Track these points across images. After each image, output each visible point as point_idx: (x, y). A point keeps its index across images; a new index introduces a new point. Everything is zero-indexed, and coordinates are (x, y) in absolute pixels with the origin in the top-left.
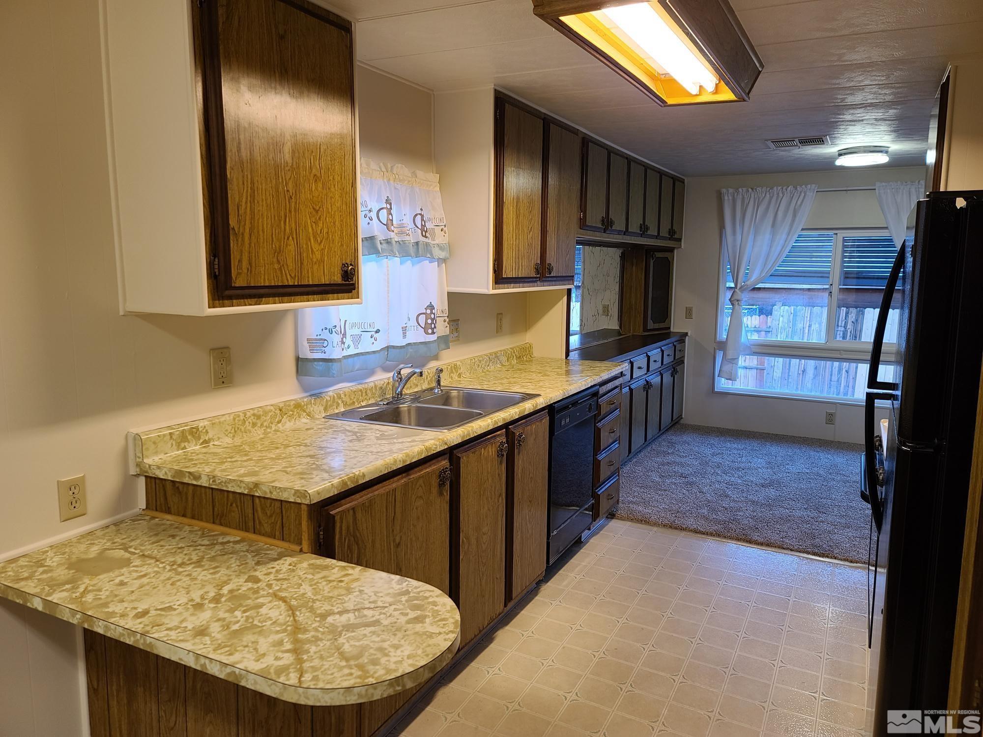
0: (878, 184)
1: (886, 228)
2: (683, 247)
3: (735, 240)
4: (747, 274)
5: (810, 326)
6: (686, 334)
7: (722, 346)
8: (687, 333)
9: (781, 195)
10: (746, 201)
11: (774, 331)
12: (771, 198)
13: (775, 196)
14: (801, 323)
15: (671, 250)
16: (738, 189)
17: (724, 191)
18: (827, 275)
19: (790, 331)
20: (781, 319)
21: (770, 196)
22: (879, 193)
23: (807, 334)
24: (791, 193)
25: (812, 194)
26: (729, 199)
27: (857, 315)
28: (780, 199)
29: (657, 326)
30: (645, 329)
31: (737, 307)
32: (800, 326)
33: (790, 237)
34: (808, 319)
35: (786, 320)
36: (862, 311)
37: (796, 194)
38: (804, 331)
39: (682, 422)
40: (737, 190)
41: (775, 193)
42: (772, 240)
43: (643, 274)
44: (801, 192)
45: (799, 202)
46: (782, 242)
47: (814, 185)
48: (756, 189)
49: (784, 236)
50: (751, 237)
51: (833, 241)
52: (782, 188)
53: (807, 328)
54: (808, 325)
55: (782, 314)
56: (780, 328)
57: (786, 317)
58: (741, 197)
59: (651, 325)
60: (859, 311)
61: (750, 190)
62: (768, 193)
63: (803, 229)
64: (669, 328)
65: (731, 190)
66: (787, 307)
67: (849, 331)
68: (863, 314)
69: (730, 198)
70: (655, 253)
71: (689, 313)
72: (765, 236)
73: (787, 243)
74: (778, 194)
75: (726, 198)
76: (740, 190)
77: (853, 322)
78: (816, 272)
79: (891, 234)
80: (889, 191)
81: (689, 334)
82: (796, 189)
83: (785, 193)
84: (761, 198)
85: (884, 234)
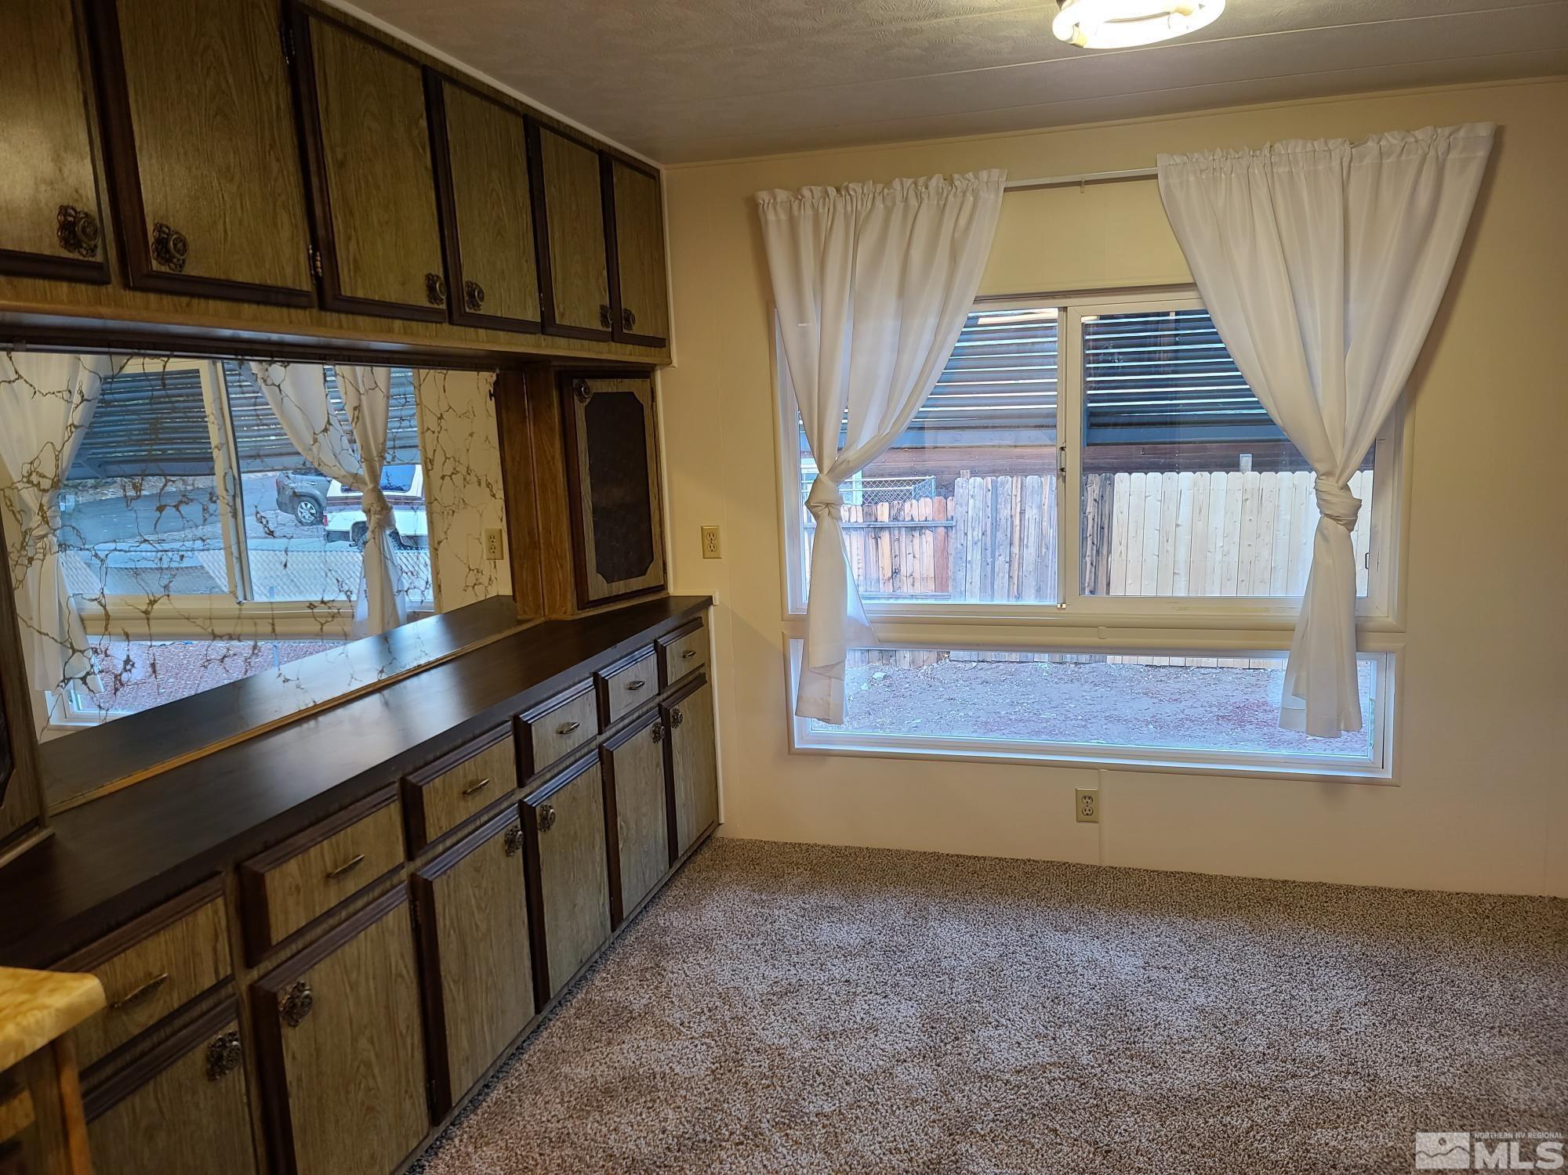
0: (1163, 160)
1: (1192, 286)
2: (675, 363)
3: (804, 335)
4: (844, 428)
5: (1022, 512)
6: (709, 601)
7: (799, 626)
8: (711, 597)
9: (913, 202)
10: (825, 225)
11: (961, 526)
12: (889, 211)
13: (900, 205)
14: (1006, 508)
15: (645, 372)
16: (799, 190)
17: (763, 196)
18: (1049, 421)
19: (989, 524)
20: (971, 501)
21: (886, 207)
22: (1168, 186)
23: (1018, 528)
24: (939, 194)
25: (992, 196)
26: (778, 221)
27: (1103, 487)
28: (912, 212)
29: (620, 587)
30: (583, 602)
31: (827, 521)
32: (1005, 513)
33: (946, 320)
34: (1019, 499)
35: (979, 504)
36: (1109, 479)
37: (951, 197)
38: (1012, 522)
39: (720, 833)
40: (797, 193)
41: (899, 197)
42: (902, 333)
43: (558, 444)
44: (964, 193)
45: (962, 222)
46: (927, 337)
47: (996, 172)
48: (847, 189)
49: (932, 321)
50: (846, 327)
51: (1056, 332)
52: (915, 183)
53: (1018, 515)
54: (1018, 510)
55: (971, 493)
56: (970, 520)
57: (979, 498)
58: (810, 212)
59: (598, 586)
60: (1105, 479)
61: (832, 191)
62: (879, 199)
63: (978, 300)
64: (663, 587)
65: (782, 195)
66: (979, 479)
67: (1090, 517)
68: (1112, 484)
69: (783, 217)
70: (589, 382)
71: (710, 542)
72: (884, 324)
73: (940, 338)
74: (906, 200)
75: (771, 217)
76: (806, 192)
77: (1095, 500)
78: (1021, 415)
79: (1204, 303)
80: (1192, 178)
81: (716, 601)
82: (952, 183)
83: (925, 196)
84: (863, 215)
85: (1187, 301)
